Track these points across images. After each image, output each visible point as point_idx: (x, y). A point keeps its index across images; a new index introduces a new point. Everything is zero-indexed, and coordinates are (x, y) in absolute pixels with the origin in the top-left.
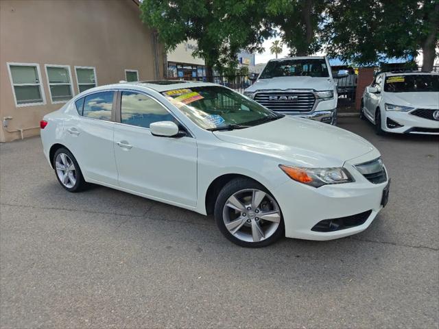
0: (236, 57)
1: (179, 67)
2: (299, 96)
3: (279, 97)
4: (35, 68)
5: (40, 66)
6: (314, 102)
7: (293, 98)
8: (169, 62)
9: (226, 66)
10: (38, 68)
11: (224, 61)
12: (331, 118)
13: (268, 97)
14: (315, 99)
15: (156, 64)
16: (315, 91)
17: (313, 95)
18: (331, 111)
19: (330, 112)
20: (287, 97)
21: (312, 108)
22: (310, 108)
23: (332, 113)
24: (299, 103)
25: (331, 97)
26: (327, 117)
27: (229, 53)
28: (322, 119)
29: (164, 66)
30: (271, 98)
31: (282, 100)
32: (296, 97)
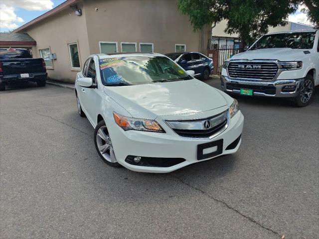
2: (262, 66)
3: (245, 66)
4: (115, 44)
5: (118, 43)
7: (257, 67)
10: (117, 44)
12: (295, 86)
13: (238, 65)
14: (277, 68)
15: (202, 40)
16: (279, 61)
17: (276, 65)
18: (297, 80)
19: (295, 81)
20: (252, 66)
22: (273, 76)
23: (297, 82)
24: (262, 71)
25: (298, 67)
26: (291, 86)
27: (259, 29)
28: (284, 87)
29: (209, 41)
30: (239, 66)
31: (248, 68)
32: (260, 67)
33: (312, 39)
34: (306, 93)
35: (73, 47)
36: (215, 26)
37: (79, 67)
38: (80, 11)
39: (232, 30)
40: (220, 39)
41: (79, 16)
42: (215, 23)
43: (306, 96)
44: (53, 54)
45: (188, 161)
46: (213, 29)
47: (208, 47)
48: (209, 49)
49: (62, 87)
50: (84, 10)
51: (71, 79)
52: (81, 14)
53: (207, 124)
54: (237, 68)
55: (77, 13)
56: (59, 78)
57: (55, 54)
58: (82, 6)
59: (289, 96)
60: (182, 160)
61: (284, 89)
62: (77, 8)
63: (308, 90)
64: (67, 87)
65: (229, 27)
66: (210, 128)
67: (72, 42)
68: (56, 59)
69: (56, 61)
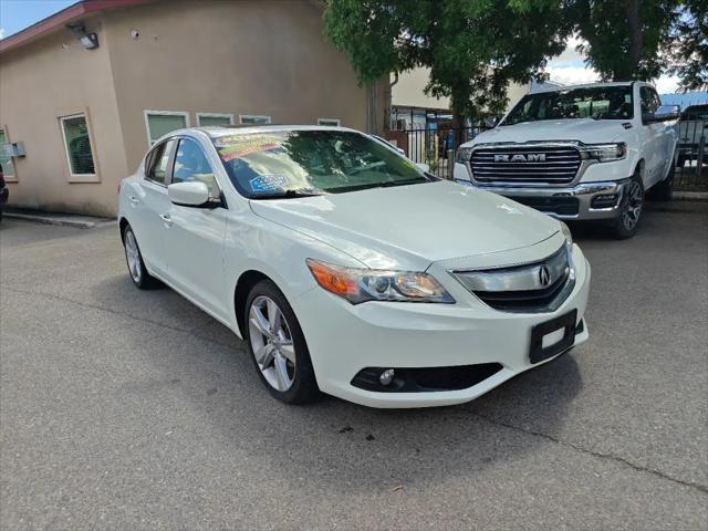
0: (503, 94)
1: (432, 116)
2: (547, 155)
3: (511, 157)
4: (183, 118)
5: (190, 116)
6: (579, 165)
7: (536, 157)
8: (394, 107)
9: (486, 109)
10: (187, 118)
11: (482, 101)
12: (617, 196)
13: (493, 156)
14: (580, 159)
15: (372, 110)
16: (581, 144)
17: (577, 152)
18: (618, 182)
19: (614, 185)
20: (526, 156)
21: (574, 176)
22: (570, 176)
23: (620, 186)
24: (548, 166)
25: (618, 156)
26: (607, 195)
27: (490, 87)
28: (595, 199)
29: (386, 112)
30: (497, 158)
31: (517, 161)
32: (543, 156)
33: (627, 99)
34: (631, 209)
35: (75, 125)
36: (396, 81)
37: (93, 172)
38: (93, 37)
39: (440, 89)
40: (415, 111)
41: (92, 48)
42: (397, 75)
43: (631, 214)
44: (15, 145)
45: (508, 367)
46: (393, 88)
47: (386, 127)
48: (388, 128)
49: (51, 223)
50: (103, 37)
51: (68, 203)
52: (96, 44)
53: (543, 274)
54: (493, 161)
55: (86, 41)
56: (33, 203)
57: (22, 143)
58: (100, 25)
59: (607, 216)
60: (496, 367)
61: (596, 202)
62: (84, 30)
63: (634, 204)
64: (64, 224)
65: (433, 81)
66: (550, 283)
67: (74, 113)
68: (24, 156)
69: (23, 162)
